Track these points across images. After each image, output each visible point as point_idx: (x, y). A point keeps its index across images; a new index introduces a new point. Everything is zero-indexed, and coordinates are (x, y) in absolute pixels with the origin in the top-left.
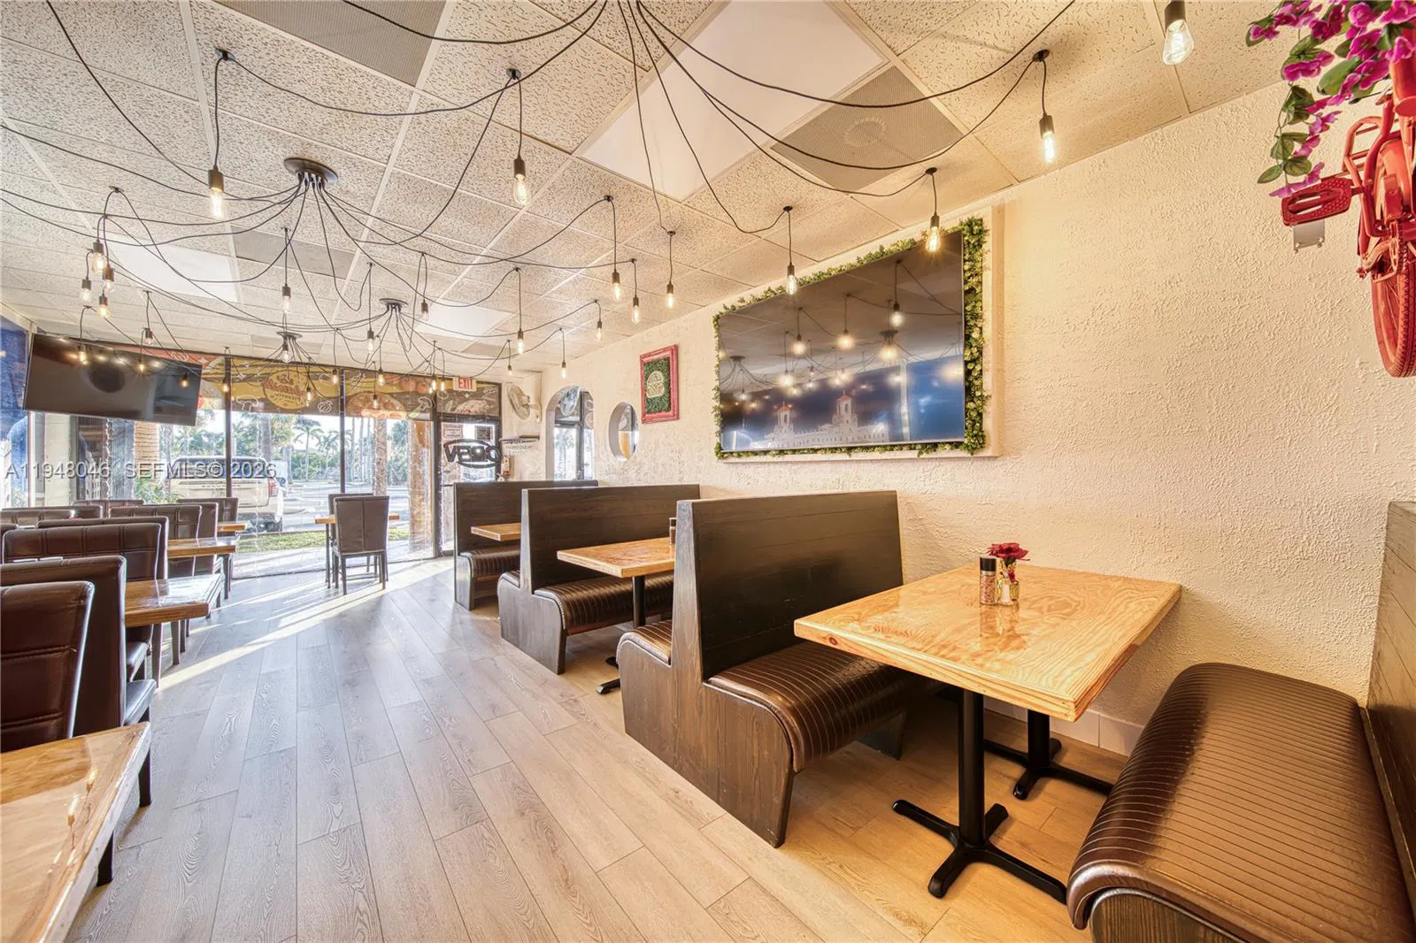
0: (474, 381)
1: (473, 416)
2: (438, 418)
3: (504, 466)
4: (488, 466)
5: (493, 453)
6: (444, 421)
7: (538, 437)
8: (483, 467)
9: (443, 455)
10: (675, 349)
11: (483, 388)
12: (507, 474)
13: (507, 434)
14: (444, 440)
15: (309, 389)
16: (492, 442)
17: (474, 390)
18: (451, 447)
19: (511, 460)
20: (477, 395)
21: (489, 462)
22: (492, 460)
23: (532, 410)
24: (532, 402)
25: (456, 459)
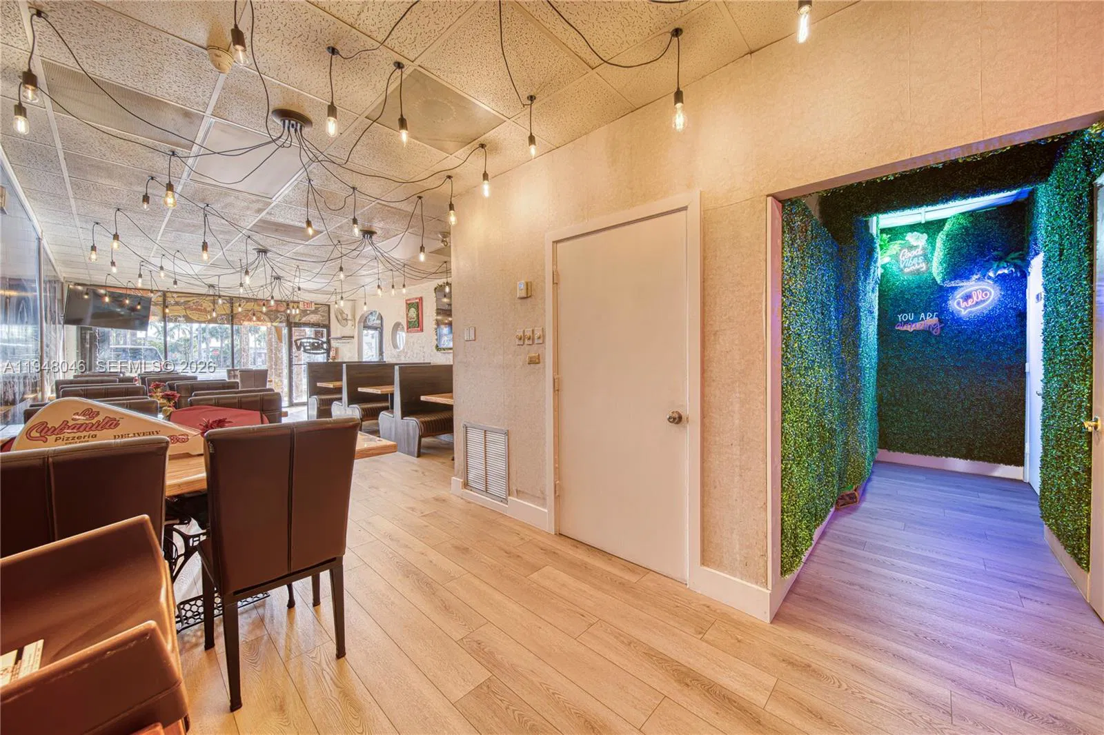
0: (313, 304)
1: (312, 324)
2: (291, 325)
3: (332, 353)
4: (322, 353)
5: (325, 346)
6: (295, 327)
7: (353, 337)
8: (319, 354)
9: (294, 347)
10: (421, 299)
11: (319, 308)
12: (334, 358)
13: (333, 335)
14: (294, 338)
15: (214, 310)
16: (324, 339)
17: (313, 309)
18: (299, 342)
19: (337, 350)
20: (315, 312)
22: (324, 349)
23: (349, 322)
24: (349, 317)
25: (302, 349)
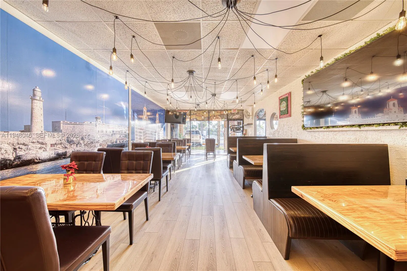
0: (237, 110)
1: (237, 119)
2: (228, 120)
3: (244, 132)
4: (240, 132)
5: (241, 129)
6: (230, 121)
7: (252, 124)
8: (239, 132)
9: (230, 130)
10: (290, 94)
11: (239, 112)
12: (245, 134)
13: (245, 123)
14: (230, 126)
15: (203, 116)
16: (241, 126)
17: (237, 112)
18: (231, 127)
19: (246, 130)
20: (238, 113)
21: (241, 131)
22: (241, 130)
23: (251, 116)
24: (251, 114)
25: (232, 130)
